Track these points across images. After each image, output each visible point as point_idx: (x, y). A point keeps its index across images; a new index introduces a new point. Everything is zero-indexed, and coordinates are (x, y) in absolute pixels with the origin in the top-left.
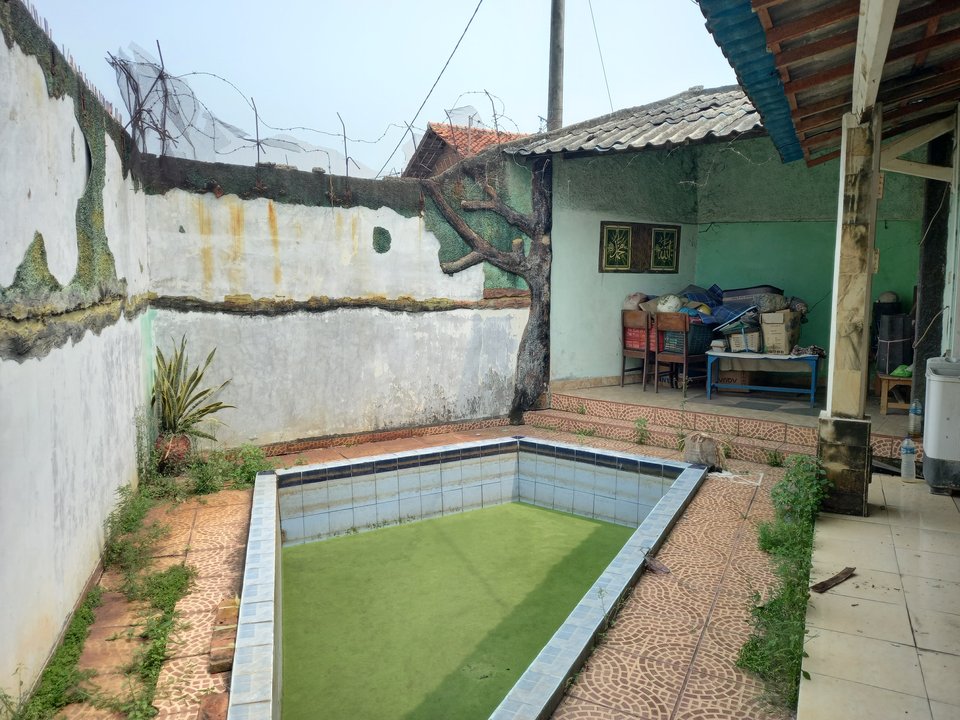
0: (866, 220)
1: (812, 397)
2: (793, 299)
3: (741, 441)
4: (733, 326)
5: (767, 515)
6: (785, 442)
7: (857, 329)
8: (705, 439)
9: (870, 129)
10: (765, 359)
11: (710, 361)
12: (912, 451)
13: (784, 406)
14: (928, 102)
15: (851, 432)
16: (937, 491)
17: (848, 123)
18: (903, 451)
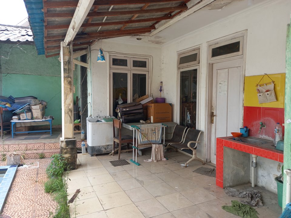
0: (71, 76)
1: (51, 133)
2: (42, 101)
3: (28, 152)
4: (21, 110)
5: (44, 178)
6: (44, 149)
7: (70, 110)
8: (15, 154)
9: (70, 48)
10: (34, 121)
11: (13, 124)
12: (84, 145)
13: (42, 137)
14: (82, 44)
15: (71, 144)
16: (92, 155)
17: (63, 45)
18: (82, 145)
